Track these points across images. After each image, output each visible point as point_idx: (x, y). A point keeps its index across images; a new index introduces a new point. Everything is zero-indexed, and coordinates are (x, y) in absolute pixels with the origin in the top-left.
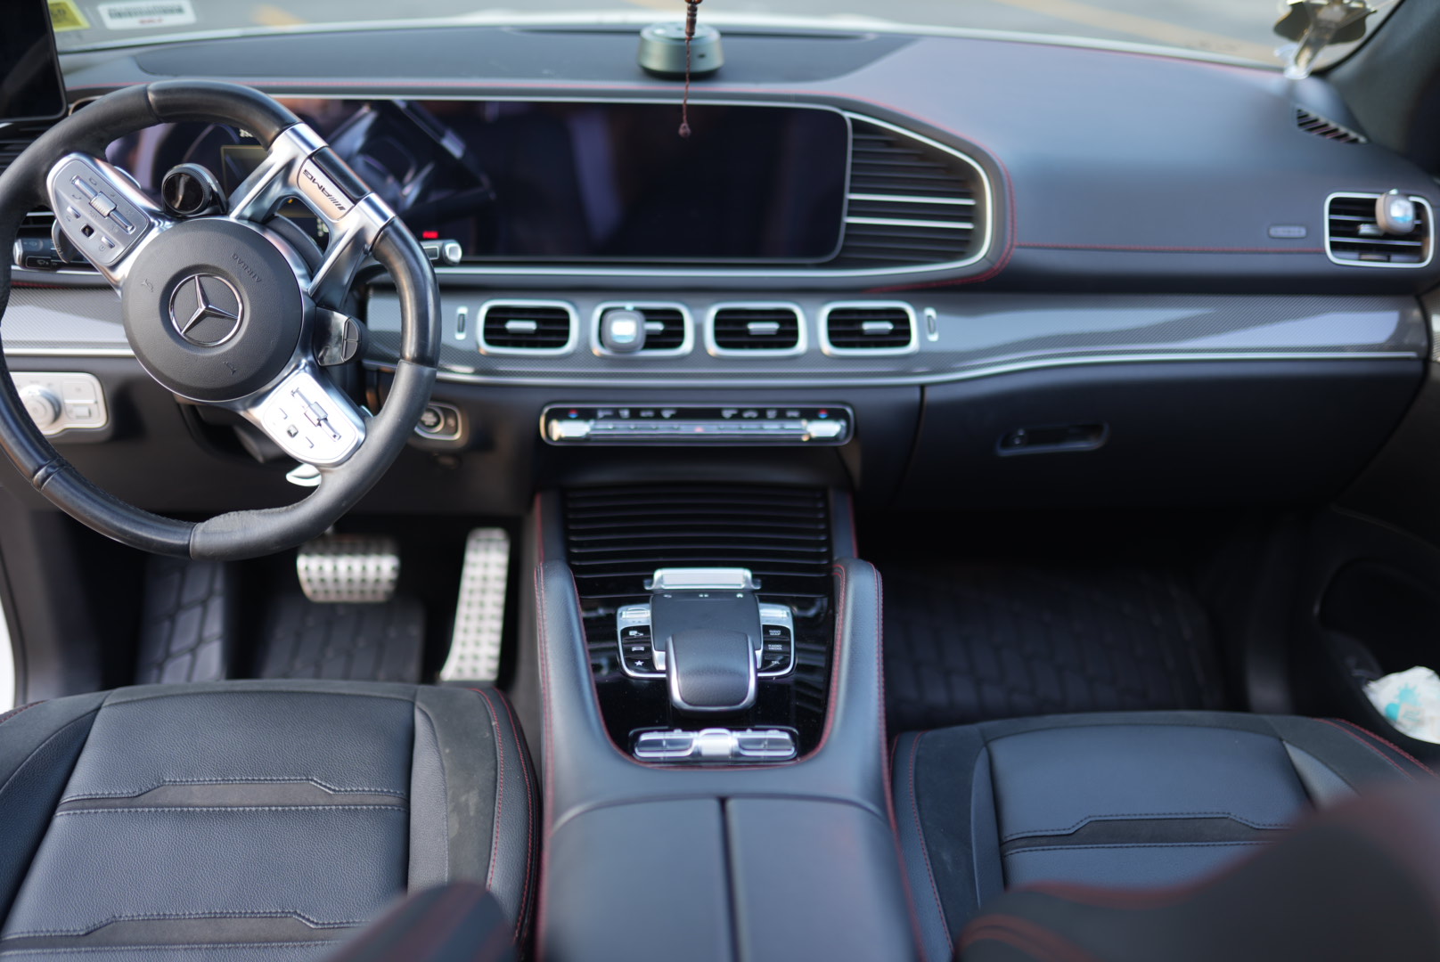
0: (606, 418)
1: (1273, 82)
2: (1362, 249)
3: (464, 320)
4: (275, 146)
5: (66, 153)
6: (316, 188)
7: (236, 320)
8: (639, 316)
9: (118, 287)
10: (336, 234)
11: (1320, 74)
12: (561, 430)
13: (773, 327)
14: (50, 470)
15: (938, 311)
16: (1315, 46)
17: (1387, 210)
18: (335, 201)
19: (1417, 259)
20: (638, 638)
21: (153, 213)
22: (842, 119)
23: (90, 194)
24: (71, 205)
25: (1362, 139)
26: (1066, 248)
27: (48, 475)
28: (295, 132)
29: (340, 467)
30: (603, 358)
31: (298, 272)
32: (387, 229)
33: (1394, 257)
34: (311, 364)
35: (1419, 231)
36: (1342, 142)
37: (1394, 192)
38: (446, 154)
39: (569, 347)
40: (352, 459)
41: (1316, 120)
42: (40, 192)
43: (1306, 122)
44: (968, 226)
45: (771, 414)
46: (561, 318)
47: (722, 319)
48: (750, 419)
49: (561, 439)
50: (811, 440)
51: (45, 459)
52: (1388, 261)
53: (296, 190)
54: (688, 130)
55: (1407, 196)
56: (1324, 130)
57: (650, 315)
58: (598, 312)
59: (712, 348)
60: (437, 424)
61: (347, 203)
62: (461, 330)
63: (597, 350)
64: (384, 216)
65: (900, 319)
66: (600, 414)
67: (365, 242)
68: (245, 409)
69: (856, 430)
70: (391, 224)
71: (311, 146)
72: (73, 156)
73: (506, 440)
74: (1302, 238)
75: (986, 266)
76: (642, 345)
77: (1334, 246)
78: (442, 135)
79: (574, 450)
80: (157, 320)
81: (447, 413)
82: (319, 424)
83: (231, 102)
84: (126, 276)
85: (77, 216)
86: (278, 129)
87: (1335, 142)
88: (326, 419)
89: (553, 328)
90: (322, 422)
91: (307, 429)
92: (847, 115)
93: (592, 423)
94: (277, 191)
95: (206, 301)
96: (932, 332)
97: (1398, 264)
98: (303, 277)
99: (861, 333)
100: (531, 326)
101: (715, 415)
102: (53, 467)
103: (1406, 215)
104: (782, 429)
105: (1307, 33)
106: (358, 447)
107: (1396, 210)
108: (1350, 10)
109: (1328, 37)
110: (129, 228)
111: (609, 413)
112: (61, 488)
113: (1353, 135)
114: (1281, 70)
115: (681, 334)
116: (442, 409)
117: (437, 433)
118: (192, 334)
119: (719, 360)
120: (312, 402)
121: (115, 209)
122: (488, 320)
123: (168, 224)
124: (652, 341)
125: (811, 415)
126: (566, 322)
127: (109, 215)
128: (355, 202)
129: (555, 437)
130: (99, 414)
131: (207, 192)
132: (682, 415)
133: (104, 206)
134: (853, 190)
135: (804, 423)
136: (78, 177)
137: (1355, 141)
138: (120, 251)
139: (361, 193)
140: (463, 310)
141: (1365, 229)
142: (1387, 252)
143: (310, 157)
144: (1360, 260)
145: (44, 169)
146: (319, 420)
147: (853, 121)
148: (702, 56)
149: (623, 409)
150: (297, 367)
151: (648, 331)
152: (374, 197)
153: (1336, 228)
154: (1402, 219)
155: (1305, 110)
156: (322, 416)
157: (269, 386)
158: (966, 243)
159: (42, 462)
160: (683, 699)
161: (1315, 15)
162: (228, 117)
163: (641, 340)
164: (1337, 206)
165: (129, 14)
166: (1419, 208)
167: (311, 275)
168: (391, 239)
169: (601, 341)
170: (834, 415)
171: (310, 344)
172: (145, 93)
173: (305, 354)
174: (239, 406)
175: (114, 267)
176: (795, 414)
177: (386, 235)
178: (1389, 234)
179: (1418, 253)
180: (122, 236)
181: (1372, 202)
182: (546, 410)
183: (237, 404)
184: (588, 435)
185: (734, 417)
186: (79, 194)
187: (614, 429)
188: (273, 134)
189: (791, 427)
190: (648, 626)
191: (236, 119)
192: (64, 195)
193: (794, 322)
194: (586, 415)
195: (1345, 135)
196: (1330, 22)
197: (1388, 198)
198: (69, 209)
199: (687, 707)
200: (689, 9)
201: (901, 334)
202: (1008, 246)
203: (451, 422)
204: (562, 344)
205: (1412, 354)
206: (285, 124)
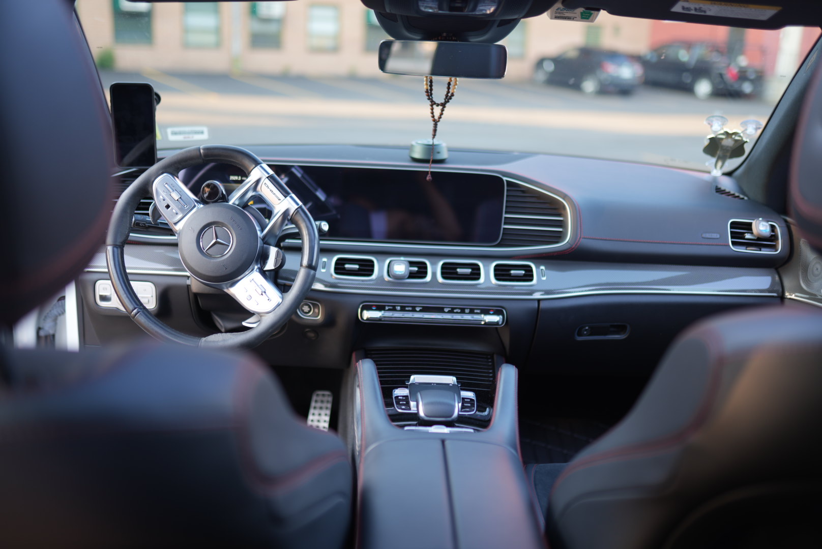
0: (389, 310)
1: (706, 177)
2: (747, 245)
3: (325, 264)
4: (252, 173)
5: (162, 173)
6: (269, 192)
7: (229, 246)
8: (408, 264)
9: (176, 233)
10: (275, 211)
11: (729, 174)
12: (367, 315)
13: (469, 271)
14: (139, 310)
15: (546, 268)
16: (723, 158)
17: (757, 227)
18: (277, 197)
19: (774, 250)
20: (402, 399)
21: (196, 201)
22: (502, 180)
23: (171, 190)
24: (163, 195)
25: (746, 198)
26: (606, 240)
27: (138, 312)
28: (261, 167)
29: (268, 314)
30: (389, 282)
31: (258, 228)
32: (298, 209)
33: (762, 249)
34: (259, 268)
35: (773, 238)
36: (737, 199)
37: (761, 219)
38: (318, 198)
39: (374, 277)
40: (276, 310)
41: (724, 190)
42: (150, 189)
43: (719, 190)
44: (560, 230)
45: (467, 311)
46: (370, 264)
47: (444, 267)
48: (457, 313)
49: (368, 319)
50: (486, 324)
51: (138, 305)
52: (760, 250)
53: (261, 193)
54: (431, 178)
55: (768, 221)
56: (728, 194)
57: (412, 264)
58: (387, 261)
59: (440, 279)
60: (309, 311)
61: (282, 197)
62: (324, 268)
63: (387, 278)
64: (297, 204)
65: (529, 270)
66: (387, 308)
67: (289, 215)
68: (227, 288)
69: (507, 322)
70: (300, 207)
71: (268, 173)
72: (165, 174)
73: (342, 320)
74: (717, 239)
75: (568, 246)
76: (407, 276)
77: (733, 243)
78: (316, 190)
79: (373, 324)
80: (195, 245)
81: (315, 306)
82: (262, 294)
83: (235, 154)
84: (181, 229)
85: (164, 200)
86: (254, 166)
87: (734, 199)
88: (265, 292)
89: (366, 268)
90: (263, 293)
91: (256, 297)
92: (505, 179)
93: (383, 312)
94: (250, 194)
95: (217, 238)
96: (543, 276)
97: (765, 252)
98: (259, 230)
99: (510, 275)
100: (357, 267)
101: (440, 310)
102: (141, 309)
103: (766, 229)
104: (473, 318)
105: (719, 153)
106: (278, 305)
107: (761, 227)
108: (736, 141)
109: (728, 154)
110: (185, 206)
111: (391, 308)
112: (143, 318)
113: (742, 196)
114: (709, 172)
115: (426, 273)
116: (312, 304)
117: (309, 316)
118: (208, 252)
119: (443, 284)
120: (259, 284)
121: (180, 198)
122: (337, 264)
123: (202, 206)
124: (412, 275)
125: (486, 312)
126: (373, 266)
127: (178, 200)
128: (286, 197)
129: (365, 318)
130: (153, 302)
131: (220, 193)
132: (425, 309)
133: (176, 196)
134: (507, 213)
135: (483, 316)
136: (166, 183)
137: (743, 199)
138: (180, 216)
139: (288, 194)
140: (325, 259)
141: (748, 236)
142: (760, 247)
143: (267, 178)
144: (746, 250)
145: (153, 179)
146: (262, 292)
147: (507, 181)
148: (439, 153)
149: (398, 306)
150: (253, 270)
151: (411, 271)
152: (293, 196)
153: (734, 235)
154: (765, 230)
155: (719, 186)
156: (264, 290)
157: (239, 278)
158: (560, 237)
159: (136, 306)
160: (425, 414)
161: (721, 143)
162: (234, 161)
163: (407, 274)
164: (734, 225)
165: (180, 133)
166: (773, 227)
167: (262, 230)
168: (300, 213)
169: (389, 275)
170: (497, 312)
171: (259, 261)
172: (199, 149)
173: (257, 264)
174: (224, 286)
175: (175, 224)
176: (479, 311)
177: (298, 212)
178: (760, 238)
179: (774, 247)
180: (182, 210)
181: (750, 224)
182: (361, 306)
183: (223, 284)
184: (380, 317)
185: (449, 312)
186: (166, 190)
187: (392, 315)
188: (252, 168)
189: (476, 317)
190: (408, 396)
191: (237, 162)
192: (160, 191)
193: (479, 269)
194: (380, 308)
195: (738, 197)
196: (728, 147)
197: (757, 221)
198: (161, 197)
199: (427, 418)
200: (434, 124)
201: (528, 276)
202: (579, 238)
203: (316, 310)
204: (370, 275)
205: (775, 294)
206: (257, 163)
